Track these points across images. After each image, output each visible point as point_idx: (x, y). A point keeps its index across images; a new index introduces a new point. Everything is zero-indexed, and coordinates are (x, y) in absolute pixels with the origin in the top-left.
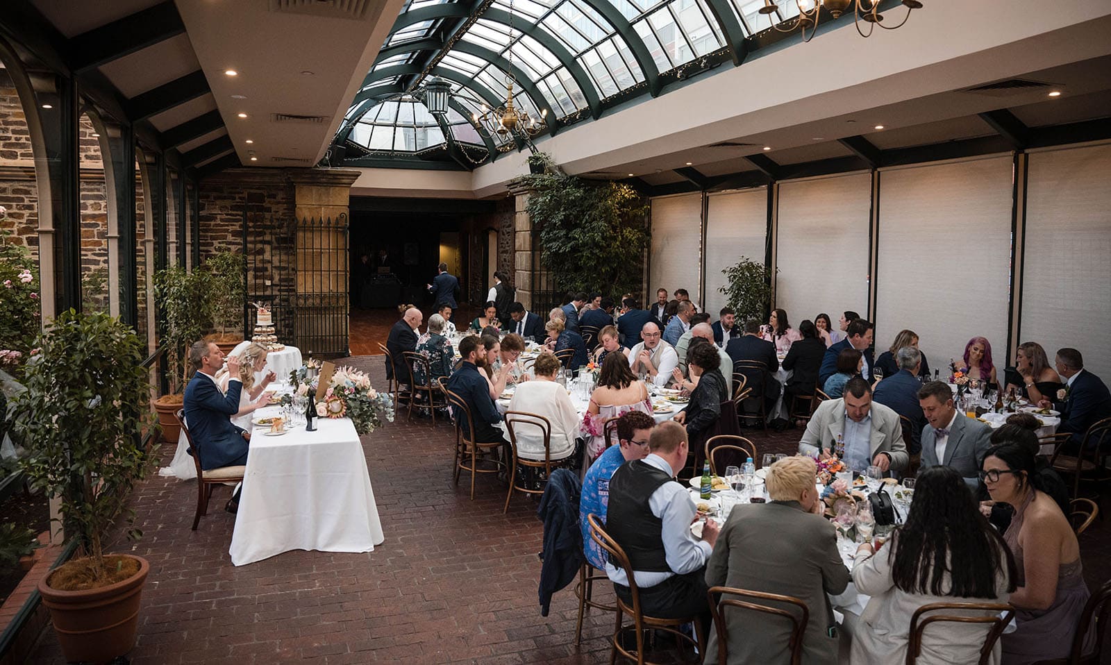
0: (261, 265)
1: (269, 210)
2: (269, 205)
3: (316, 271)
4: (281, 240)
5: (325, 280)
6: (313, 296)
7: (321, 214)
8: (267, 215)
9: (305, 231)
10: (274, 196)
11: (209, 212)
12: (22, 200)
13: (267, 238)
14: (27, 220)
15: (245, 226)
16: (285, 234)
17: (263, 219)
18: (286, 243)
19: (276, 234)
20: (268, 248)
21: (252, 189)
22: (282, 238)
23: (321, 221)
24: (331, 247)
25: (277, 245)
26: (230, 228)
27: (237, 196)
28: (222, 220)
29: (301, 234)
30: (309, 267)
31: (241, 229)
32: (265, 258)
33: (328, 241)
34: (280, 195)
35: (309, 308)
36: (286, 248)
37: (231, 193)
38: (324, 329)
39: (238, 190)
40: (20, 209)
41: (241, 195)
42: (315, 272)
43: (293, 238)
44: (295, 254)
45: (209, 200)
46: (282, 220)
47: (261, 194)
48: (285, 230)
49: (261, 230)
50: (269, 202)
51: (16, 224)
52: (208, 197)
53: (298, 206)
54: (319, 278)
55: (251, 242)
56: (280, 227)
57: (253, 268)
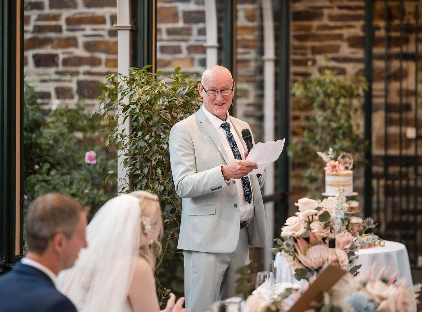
0: (397, 100)
11: (310, 4)
13: (410, 48)
15: (370, 29)
26: (346, 33)
28: (332, 18)
31: (363, 34)
49: (398, 34)
57: (383, 106)
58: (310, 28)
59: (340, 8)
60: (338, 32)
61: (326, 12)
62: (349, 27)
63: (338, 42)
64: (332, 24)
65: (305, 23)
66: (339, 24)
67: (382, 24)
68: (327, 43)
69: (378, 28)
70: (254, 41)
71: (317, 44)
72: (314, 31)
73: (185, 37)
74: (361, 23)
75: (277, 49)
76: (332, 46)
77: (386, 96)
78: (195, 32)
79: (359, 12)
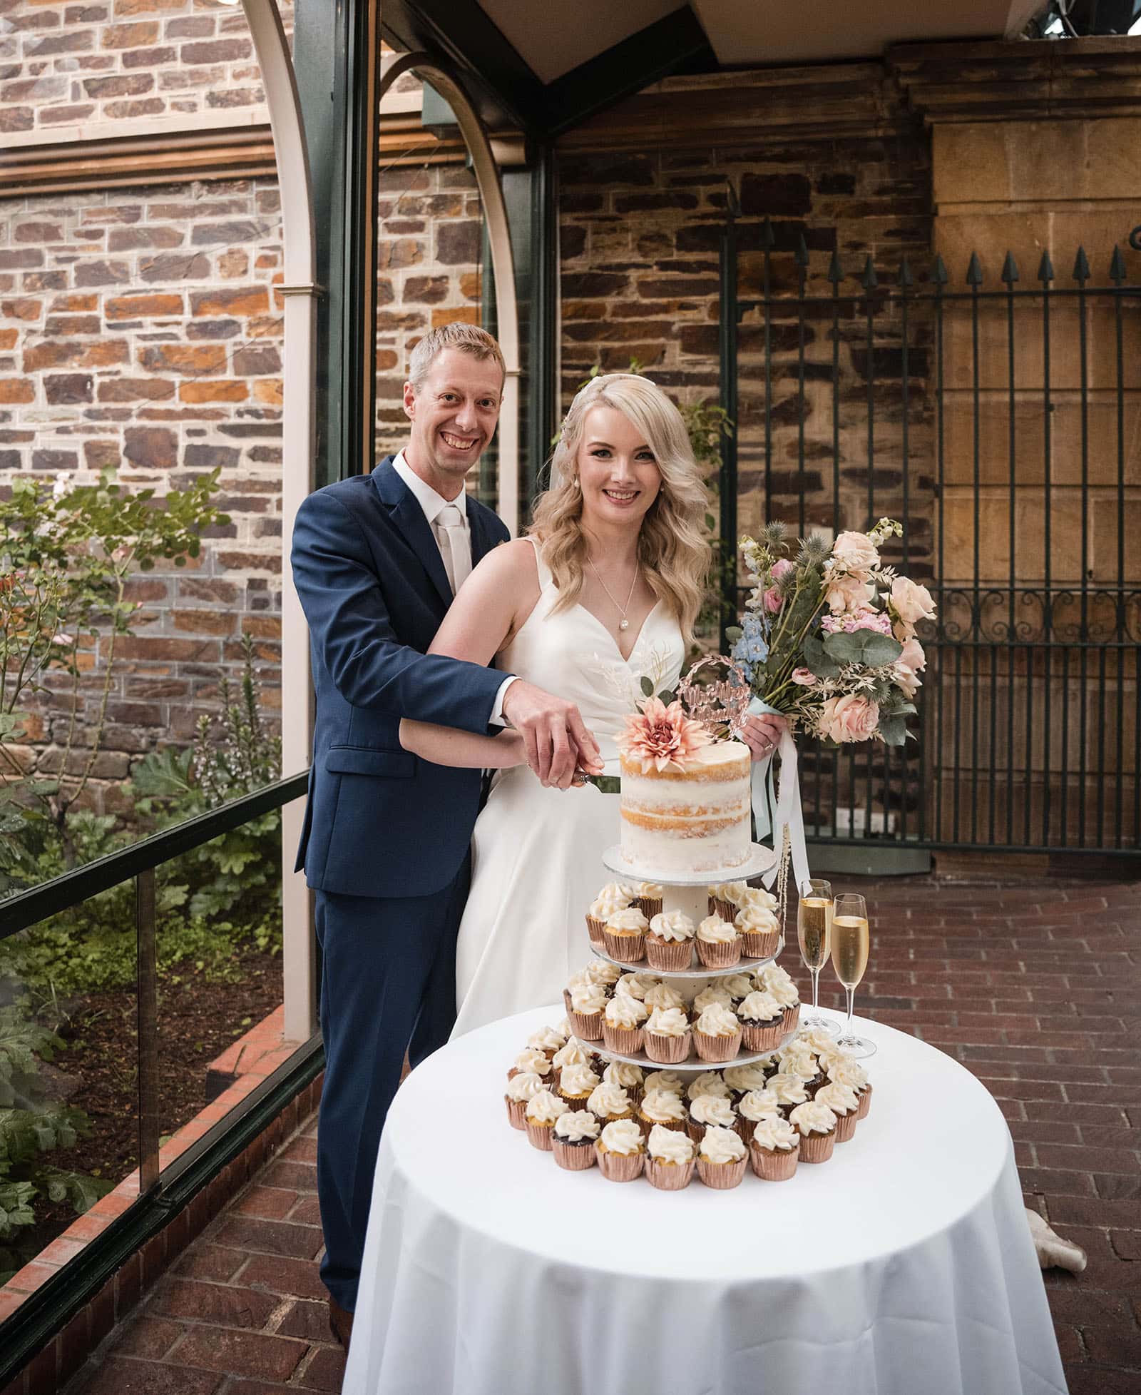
0: (792, 465)
1: (825, 240)
2: (824, 222)
3: (1023, 486)
4: (872, 362)
5: (1065, 530)
6: (1010, 594)
7: (1044, 240)
8: (818, 261)
9: (975, 315)
10: (845, 184)
11: (599, 260)
12: (37, 258)
13: (820, 353)
14: (49, 322)
15: (731, 310)
16: (891, 335)
17: (799, 275)
18: (894, 371)
19: (852, 337)
20: (820, 393)
21: (756, 158)
22: (879, 353)
23: (1044, 271)
24: (1090, 384)
25: (858, 383)
26: (677, 320)
27: (703, 191)
28: (645, 288)
29: (957, 330)
30: (995, 468)
31: (716, 323)
32: (807, 436)
33: (1077, 356)
34: (871, 178)
35: (994, 648)
36: (895, 394)
37: (675, 181)
38: (1056, 742)
39: (704, 170)
40: (31, 288)
41: (714, 189)
42: (1019, 494)
43: (926, 352)
44: (932, 418)
45: (600, 213)
46: (882, 277)
47: (796, 178)
48: (889, 316)
49: (793, 321)
50: (827, 209)
51: (21, 337)
52: (592, 203)
53: (942, 211)
54: (1037, 517)
55: (753, 373)
56: (872, 305)
57: (761, 478)
58: (601, 309)
59: (664, 266)
60: (661, 317)
61: (633, 275)
62: (683, 307)
63: (663, 341)
64: (647, 301)
65: (590, 301)
66: (663, 301)
69: (747, 307)
71: (614, 345)
72: (608, 318)
76: (649, 350)
77: (768, 457)
79: (705, 275)
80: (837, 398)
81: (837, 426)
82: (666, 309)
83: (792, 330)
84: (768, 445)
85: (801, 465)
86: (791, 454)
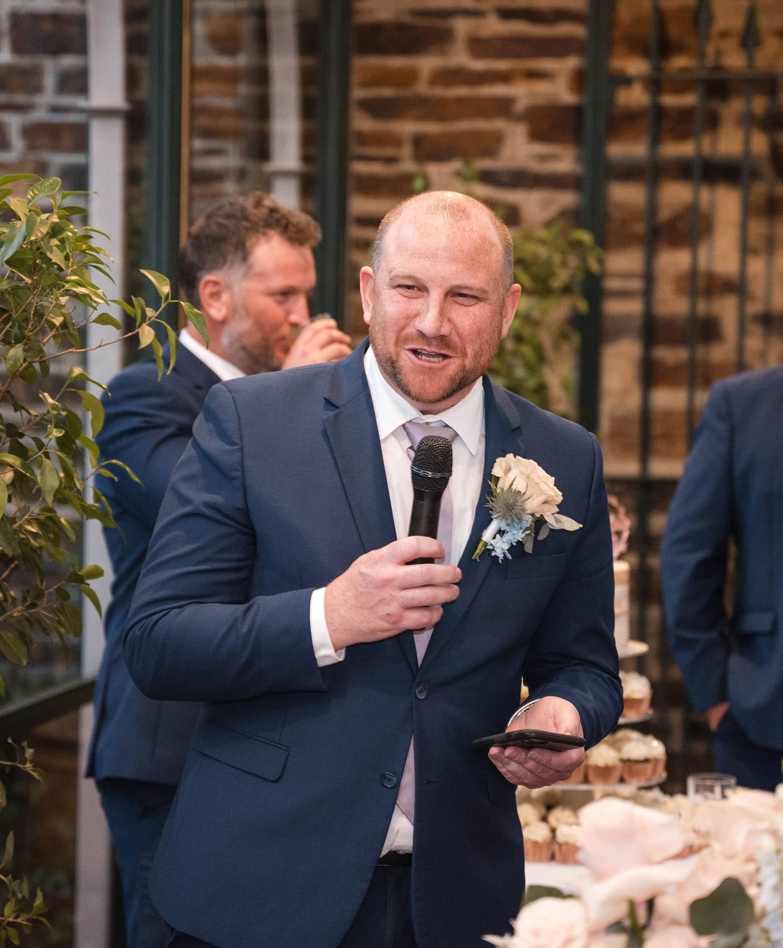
0: (681, 307)
13: (726, 143)
17: (700, 31)
19: (772, 123)
20: (725, 203)
26: (523, 94)
28: (478, 46)
31: (578, 100)
32: (703, 264)
49: (689, 100)
55: (631, 173)
57: (637, 323)
58: (409, 77)
59: (506, 14)
60: (499, 90)
61: (462, 27)
62: (533, 75)
63: (499, 124)
64: (479, 65)
65: (396, 62)
66: (503, 65)
67: (636, 66)
68: (463, 126)
69: (626, 81)
70: (238, 113)
71: (431, 128)
72: (422, 88)
73: (19, 98)
74: (571, 63)
75: (308, 140)
76: (476, 136)
77: (648, 293)
78: (49, 81)
79: (565, 29)
80: (747, 211)
81: (745, 250)
82: (505, 78)
83: (686, 114)
84: (649, 277)
85: (693, 306)
86: (679, 290)
